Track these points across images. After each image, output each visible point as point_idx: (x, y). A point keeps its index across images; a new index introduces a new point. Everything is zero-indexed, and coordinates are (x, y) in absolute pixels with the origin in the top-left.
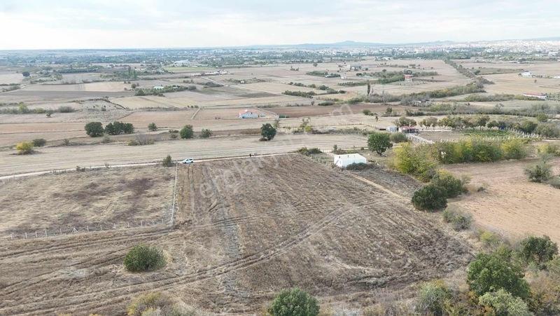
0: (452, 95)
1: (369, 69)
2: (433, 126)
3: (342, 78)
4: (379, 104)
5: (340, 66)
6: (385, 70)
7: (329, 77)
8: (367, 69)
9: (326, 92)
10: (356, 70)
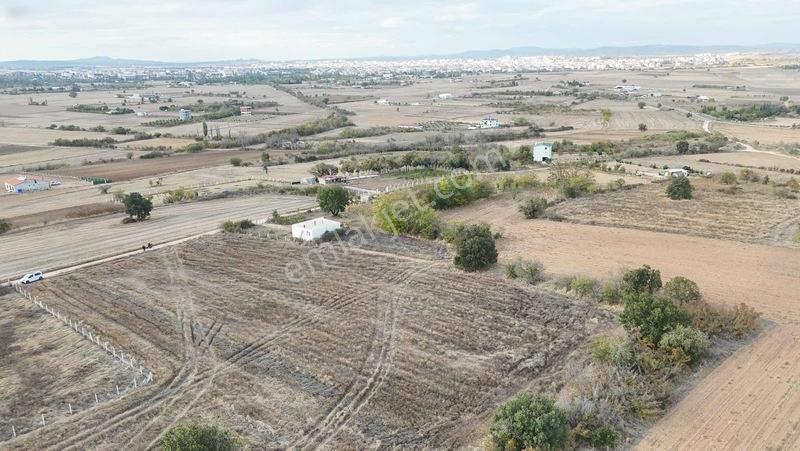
0: (321, 131)
1: (173, 100)
2: (358, 171)
3: (140, 114)
4: (237, 149)
5: (120, 96)
6: (200, 101)
7: (116, 113)
8: (170, 100)
9: (132, 137)
10: (153, 102)
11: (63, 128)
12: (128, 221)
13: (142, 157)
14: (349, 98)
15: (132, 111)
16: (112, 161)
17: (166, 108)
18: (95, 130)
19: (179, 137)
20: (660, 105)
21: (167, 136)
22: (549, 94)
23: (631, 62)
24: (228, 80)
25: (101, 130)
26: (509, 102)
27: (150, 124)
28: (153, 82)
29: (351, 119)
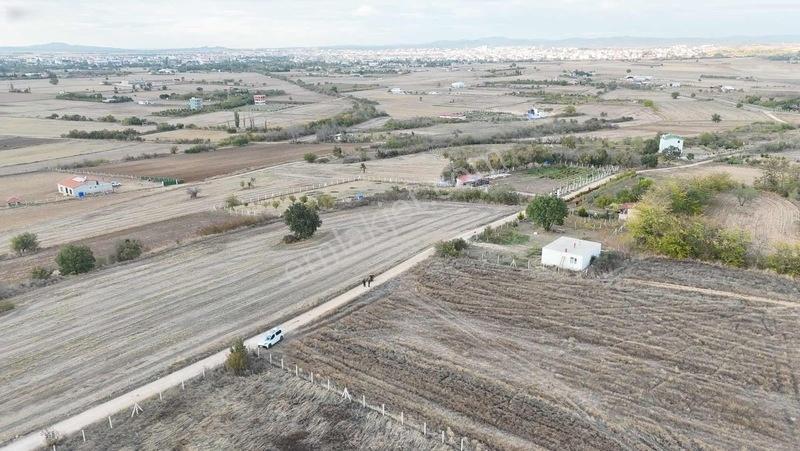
0: (358, 122)
1: (168, 87)
3: (141, 103)
4: (287, 142)
5: (106, 84)
6: (199, 89)
7: (114, 102)
8: (165, 88)
9: (154, 128)
10: (146, 89)
11: (66, 118)
12: (290, 240)
13: (187, 152)
14: (356, 86)
15: (130, 100)
16: (156, 156)
17: (167, 96)
18: (105, 120)
19: (206, 128)
20: (693, 95)
21: (191, 127)
22: (564, 84)
23: (611, 53)
24: (209, 68)
25: (112, 120)
26: (529, 91)
27: (165, 114)
28: (130, 70)
29: (379, 108)
